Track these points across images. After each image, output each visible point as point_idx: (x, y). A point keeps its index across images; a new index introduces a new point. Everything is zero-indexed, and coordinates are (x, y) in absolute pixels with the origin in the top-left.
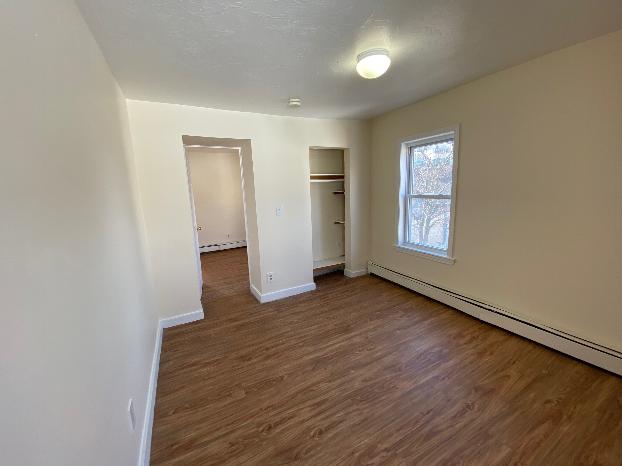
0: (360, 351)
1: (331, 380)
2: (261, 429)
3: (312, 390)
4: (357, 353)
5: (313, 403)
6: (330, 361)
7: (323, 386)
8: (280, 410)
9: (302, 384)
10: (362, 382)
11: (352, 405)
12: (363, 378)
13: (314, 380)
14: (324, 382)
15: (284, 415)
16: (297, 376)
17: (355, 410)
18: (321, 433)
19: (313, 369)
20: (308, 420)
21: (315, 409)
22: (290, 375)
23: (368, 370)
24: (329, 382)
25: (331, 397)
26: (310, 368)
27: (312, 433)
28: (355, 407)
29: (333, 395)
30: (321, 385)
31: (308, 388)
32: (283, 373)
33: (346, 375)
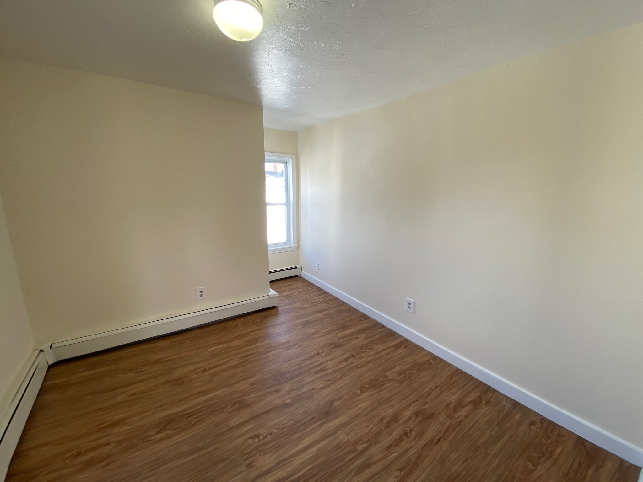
0: (271, 434)
1: (312, 391)
2: (358, 356)
3: (329, 381)
4: (276, 431)
5: (327, 371)
6: (313, 415)
7: (319, 385)
8: (351, 366)
9: (340, 386)
10: (281, 390)
11: (295, 370)
12: (279, 394)
13: (328, 390)
14: (318, 389)
15: (345, 363)
16: (347, 393)
17: (293, 367)
18: (318, 354)
19: (332, 403)
20: (328, 361)
21: (324, 367)
22: (356, 395)
23: (270, 403)
24: (314, 389)
25: (312, 376)
26: (336, 404)
27: (324, 354)
28: (293, 368)
29: (310, 377)
30: (321, 385)
31: (334, 383)
32: (364, 397)
33: (295, 397)
